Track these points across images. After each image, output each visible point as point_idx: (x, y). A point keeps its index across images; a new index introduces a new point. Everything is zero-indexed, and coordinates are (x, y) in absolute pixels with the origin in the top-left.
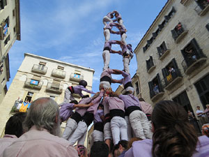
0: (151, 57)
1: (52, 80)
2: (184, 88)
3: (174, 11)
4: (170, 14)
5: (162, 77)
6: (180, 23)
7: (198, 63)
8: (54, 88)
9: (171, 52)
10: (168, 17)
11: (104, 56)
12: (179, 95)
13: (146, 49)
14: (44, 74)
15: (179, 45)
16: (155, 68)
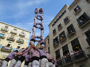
0: (55, 29)
1: (10, 35)
2: (67, 43)
3: (65, 11)
4: (64, 13)
5: (58, 38)
6: (67, 17)
7: (73, 34)
8: (11, 38)
9: (63, 28)
10: (63, 14)
11: (33, 30)
12: (65, 46)
13: (53, 25)
14: (7, 31)
15: (66, 25)
16: (56, 34)
